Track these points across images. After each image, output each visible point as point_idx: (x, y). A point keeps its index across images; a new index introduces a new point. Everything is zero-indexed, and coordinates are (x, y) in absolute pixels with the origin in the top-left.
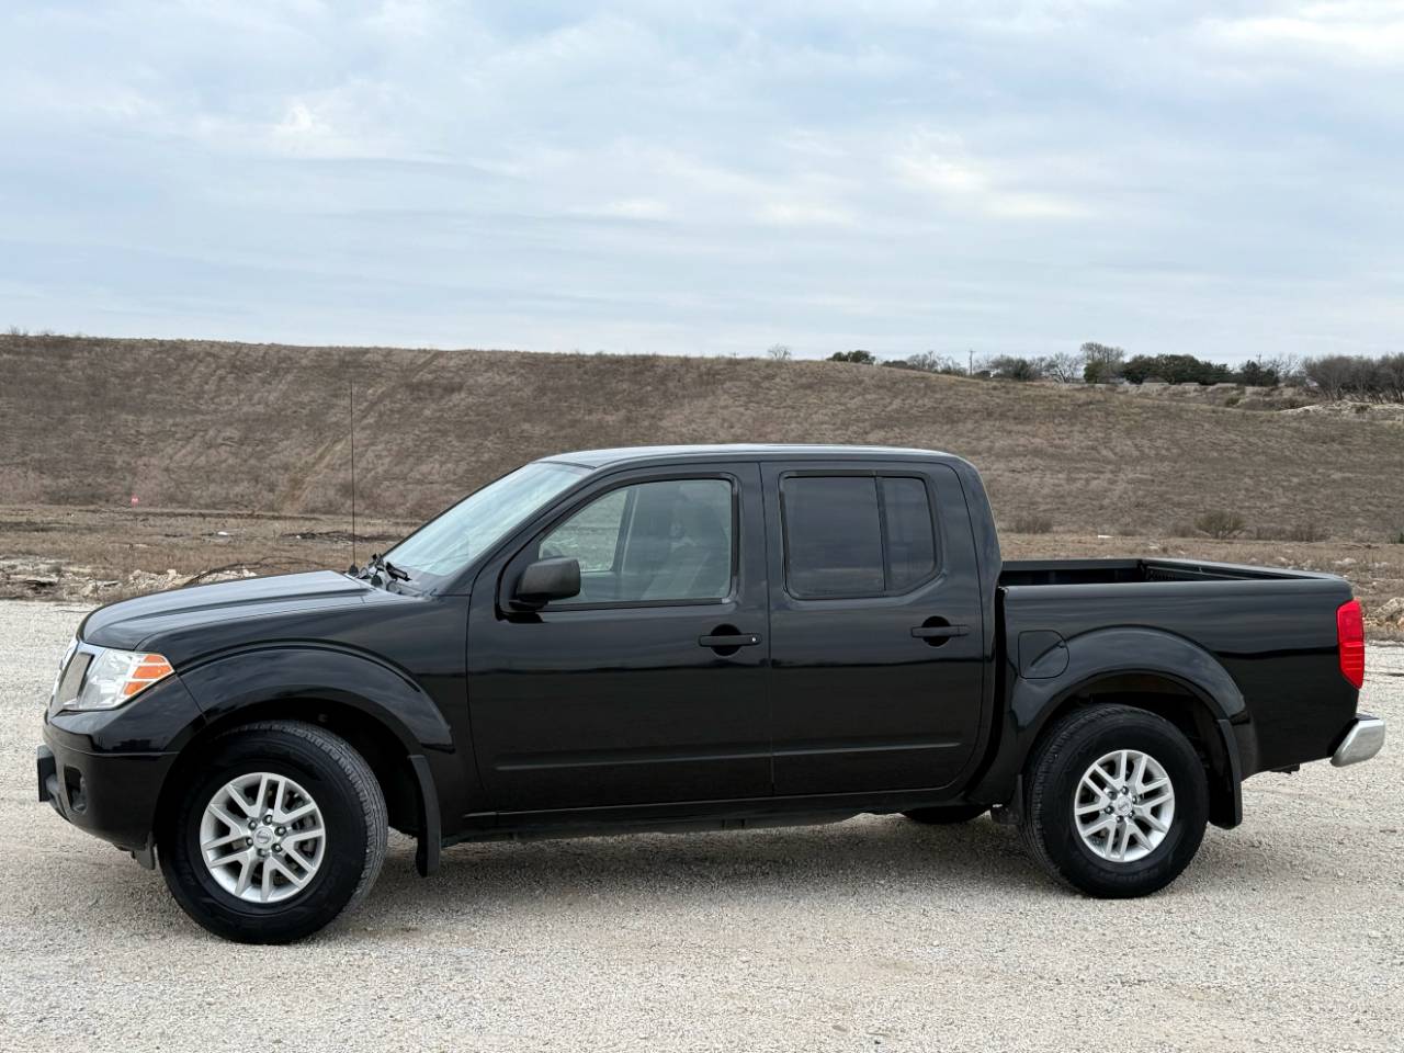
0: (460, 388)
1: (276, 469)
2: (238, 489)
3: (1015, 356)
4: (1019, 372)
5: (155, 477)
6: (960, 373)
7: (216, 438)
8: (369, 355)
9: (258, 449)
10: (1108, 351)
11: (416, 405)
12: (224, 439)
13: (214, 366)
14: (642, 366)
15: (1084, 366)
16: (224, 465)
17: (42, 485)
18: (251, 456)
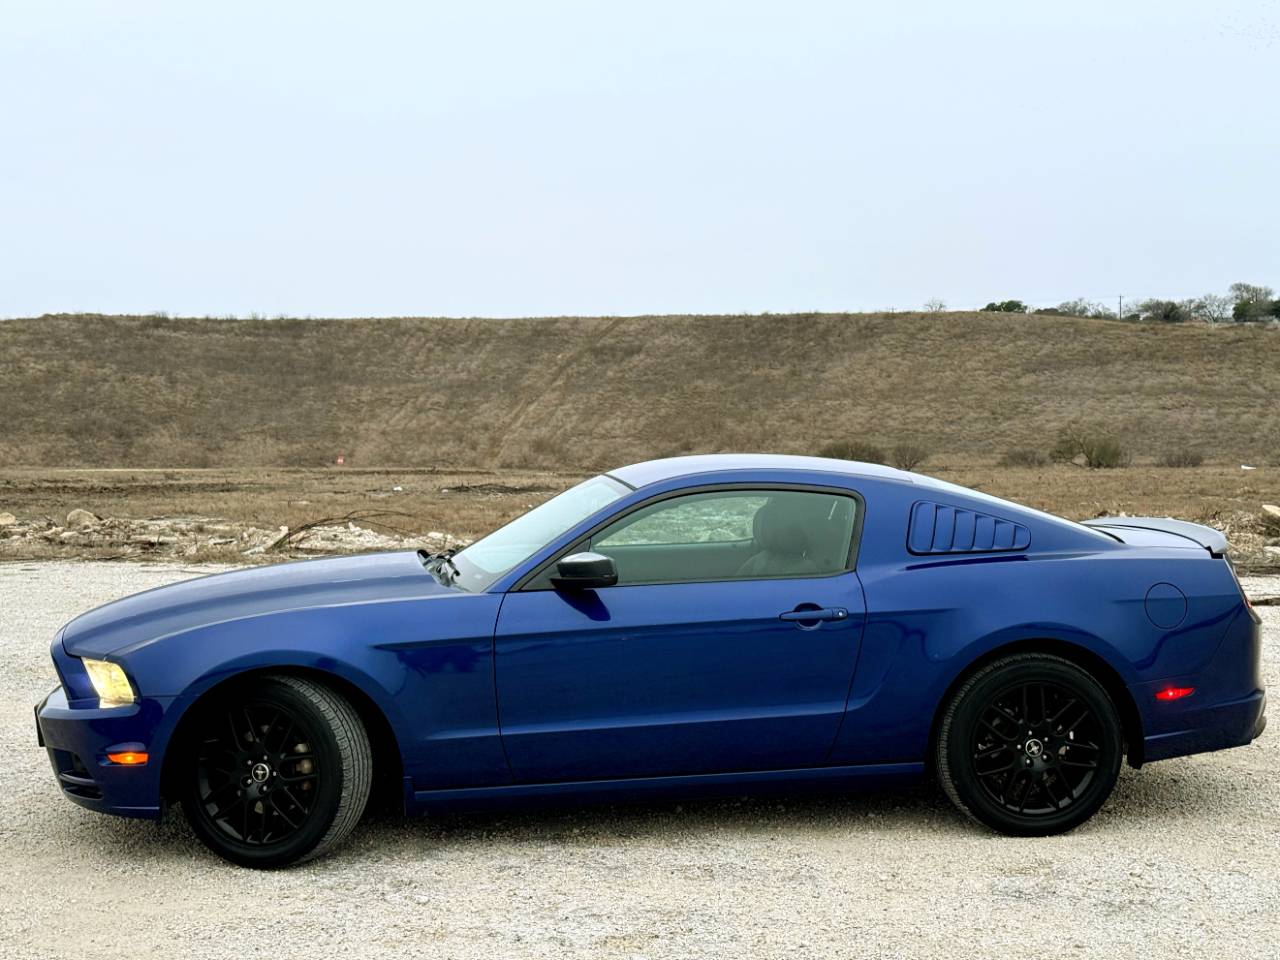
0: (639, 350)
1: (477, 429)
2: (444, 449)
3: (1164, 299)
4: (1169, 314)
5: (373, 440)
6: (1110, 317)
7: (425, 402)
8: (558, 325)
9: (462, 412)
10: (1256, 291)
11: (599, 368)
12: (432, 404)
13: (423, 339)
14: (805, 324)
15: (1233, 306)
16: (432, 428)
17: (279, 451)
18: (456, 418)
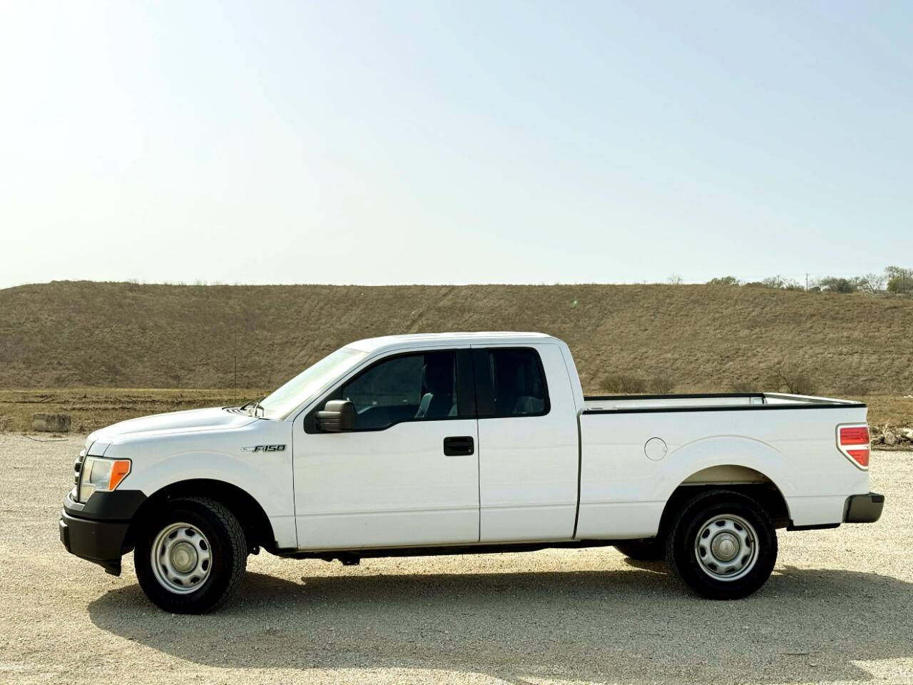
0: (469, 309)
3: (838, 277)
4: (843, 287)
6: (800, 289)
7: (319, 345)
8: (411, 290)
10: (903, 272)
12: (325, 346)
13: (317, 300)
15: (887, 282)
17: (219, 377)
